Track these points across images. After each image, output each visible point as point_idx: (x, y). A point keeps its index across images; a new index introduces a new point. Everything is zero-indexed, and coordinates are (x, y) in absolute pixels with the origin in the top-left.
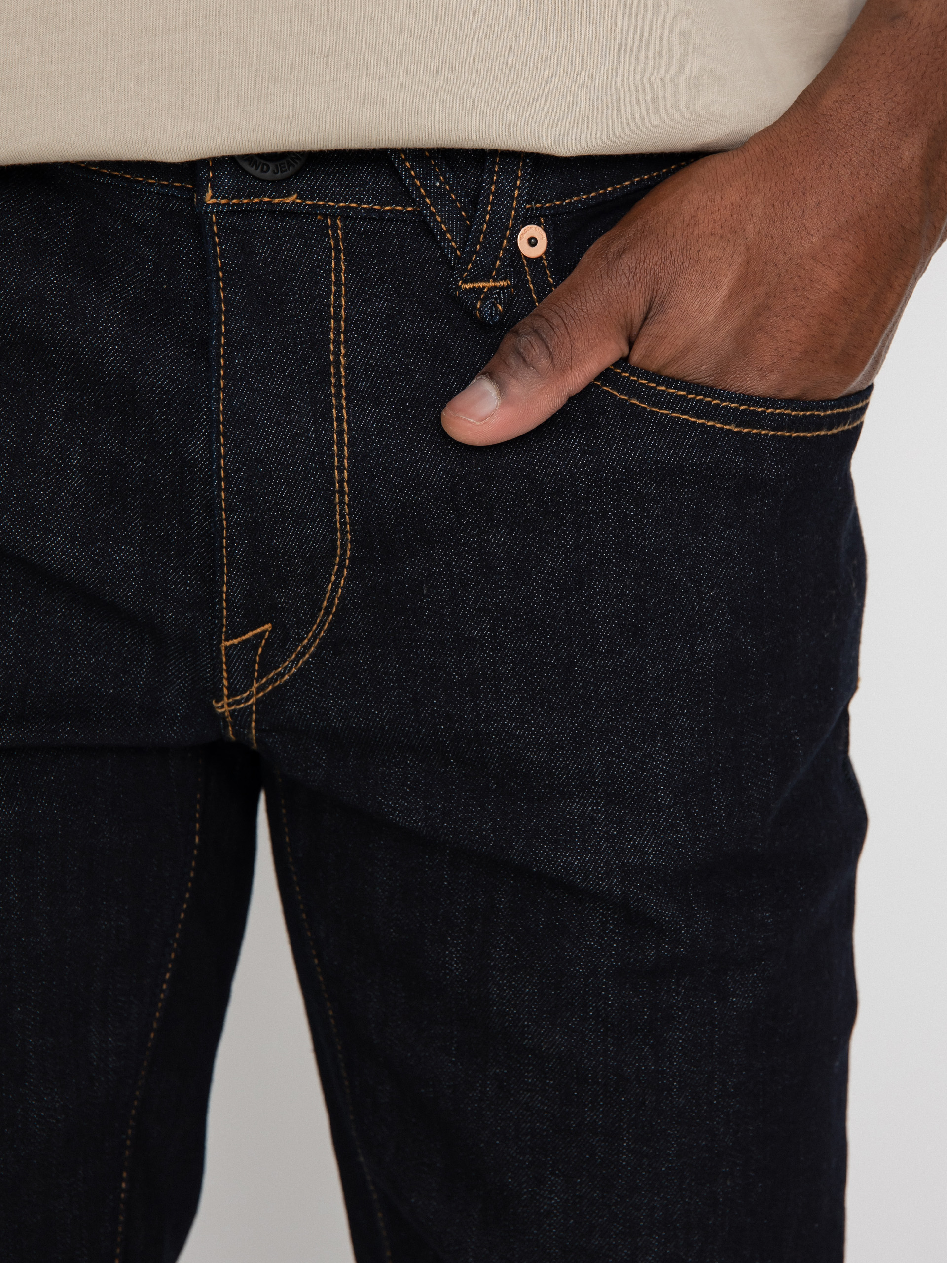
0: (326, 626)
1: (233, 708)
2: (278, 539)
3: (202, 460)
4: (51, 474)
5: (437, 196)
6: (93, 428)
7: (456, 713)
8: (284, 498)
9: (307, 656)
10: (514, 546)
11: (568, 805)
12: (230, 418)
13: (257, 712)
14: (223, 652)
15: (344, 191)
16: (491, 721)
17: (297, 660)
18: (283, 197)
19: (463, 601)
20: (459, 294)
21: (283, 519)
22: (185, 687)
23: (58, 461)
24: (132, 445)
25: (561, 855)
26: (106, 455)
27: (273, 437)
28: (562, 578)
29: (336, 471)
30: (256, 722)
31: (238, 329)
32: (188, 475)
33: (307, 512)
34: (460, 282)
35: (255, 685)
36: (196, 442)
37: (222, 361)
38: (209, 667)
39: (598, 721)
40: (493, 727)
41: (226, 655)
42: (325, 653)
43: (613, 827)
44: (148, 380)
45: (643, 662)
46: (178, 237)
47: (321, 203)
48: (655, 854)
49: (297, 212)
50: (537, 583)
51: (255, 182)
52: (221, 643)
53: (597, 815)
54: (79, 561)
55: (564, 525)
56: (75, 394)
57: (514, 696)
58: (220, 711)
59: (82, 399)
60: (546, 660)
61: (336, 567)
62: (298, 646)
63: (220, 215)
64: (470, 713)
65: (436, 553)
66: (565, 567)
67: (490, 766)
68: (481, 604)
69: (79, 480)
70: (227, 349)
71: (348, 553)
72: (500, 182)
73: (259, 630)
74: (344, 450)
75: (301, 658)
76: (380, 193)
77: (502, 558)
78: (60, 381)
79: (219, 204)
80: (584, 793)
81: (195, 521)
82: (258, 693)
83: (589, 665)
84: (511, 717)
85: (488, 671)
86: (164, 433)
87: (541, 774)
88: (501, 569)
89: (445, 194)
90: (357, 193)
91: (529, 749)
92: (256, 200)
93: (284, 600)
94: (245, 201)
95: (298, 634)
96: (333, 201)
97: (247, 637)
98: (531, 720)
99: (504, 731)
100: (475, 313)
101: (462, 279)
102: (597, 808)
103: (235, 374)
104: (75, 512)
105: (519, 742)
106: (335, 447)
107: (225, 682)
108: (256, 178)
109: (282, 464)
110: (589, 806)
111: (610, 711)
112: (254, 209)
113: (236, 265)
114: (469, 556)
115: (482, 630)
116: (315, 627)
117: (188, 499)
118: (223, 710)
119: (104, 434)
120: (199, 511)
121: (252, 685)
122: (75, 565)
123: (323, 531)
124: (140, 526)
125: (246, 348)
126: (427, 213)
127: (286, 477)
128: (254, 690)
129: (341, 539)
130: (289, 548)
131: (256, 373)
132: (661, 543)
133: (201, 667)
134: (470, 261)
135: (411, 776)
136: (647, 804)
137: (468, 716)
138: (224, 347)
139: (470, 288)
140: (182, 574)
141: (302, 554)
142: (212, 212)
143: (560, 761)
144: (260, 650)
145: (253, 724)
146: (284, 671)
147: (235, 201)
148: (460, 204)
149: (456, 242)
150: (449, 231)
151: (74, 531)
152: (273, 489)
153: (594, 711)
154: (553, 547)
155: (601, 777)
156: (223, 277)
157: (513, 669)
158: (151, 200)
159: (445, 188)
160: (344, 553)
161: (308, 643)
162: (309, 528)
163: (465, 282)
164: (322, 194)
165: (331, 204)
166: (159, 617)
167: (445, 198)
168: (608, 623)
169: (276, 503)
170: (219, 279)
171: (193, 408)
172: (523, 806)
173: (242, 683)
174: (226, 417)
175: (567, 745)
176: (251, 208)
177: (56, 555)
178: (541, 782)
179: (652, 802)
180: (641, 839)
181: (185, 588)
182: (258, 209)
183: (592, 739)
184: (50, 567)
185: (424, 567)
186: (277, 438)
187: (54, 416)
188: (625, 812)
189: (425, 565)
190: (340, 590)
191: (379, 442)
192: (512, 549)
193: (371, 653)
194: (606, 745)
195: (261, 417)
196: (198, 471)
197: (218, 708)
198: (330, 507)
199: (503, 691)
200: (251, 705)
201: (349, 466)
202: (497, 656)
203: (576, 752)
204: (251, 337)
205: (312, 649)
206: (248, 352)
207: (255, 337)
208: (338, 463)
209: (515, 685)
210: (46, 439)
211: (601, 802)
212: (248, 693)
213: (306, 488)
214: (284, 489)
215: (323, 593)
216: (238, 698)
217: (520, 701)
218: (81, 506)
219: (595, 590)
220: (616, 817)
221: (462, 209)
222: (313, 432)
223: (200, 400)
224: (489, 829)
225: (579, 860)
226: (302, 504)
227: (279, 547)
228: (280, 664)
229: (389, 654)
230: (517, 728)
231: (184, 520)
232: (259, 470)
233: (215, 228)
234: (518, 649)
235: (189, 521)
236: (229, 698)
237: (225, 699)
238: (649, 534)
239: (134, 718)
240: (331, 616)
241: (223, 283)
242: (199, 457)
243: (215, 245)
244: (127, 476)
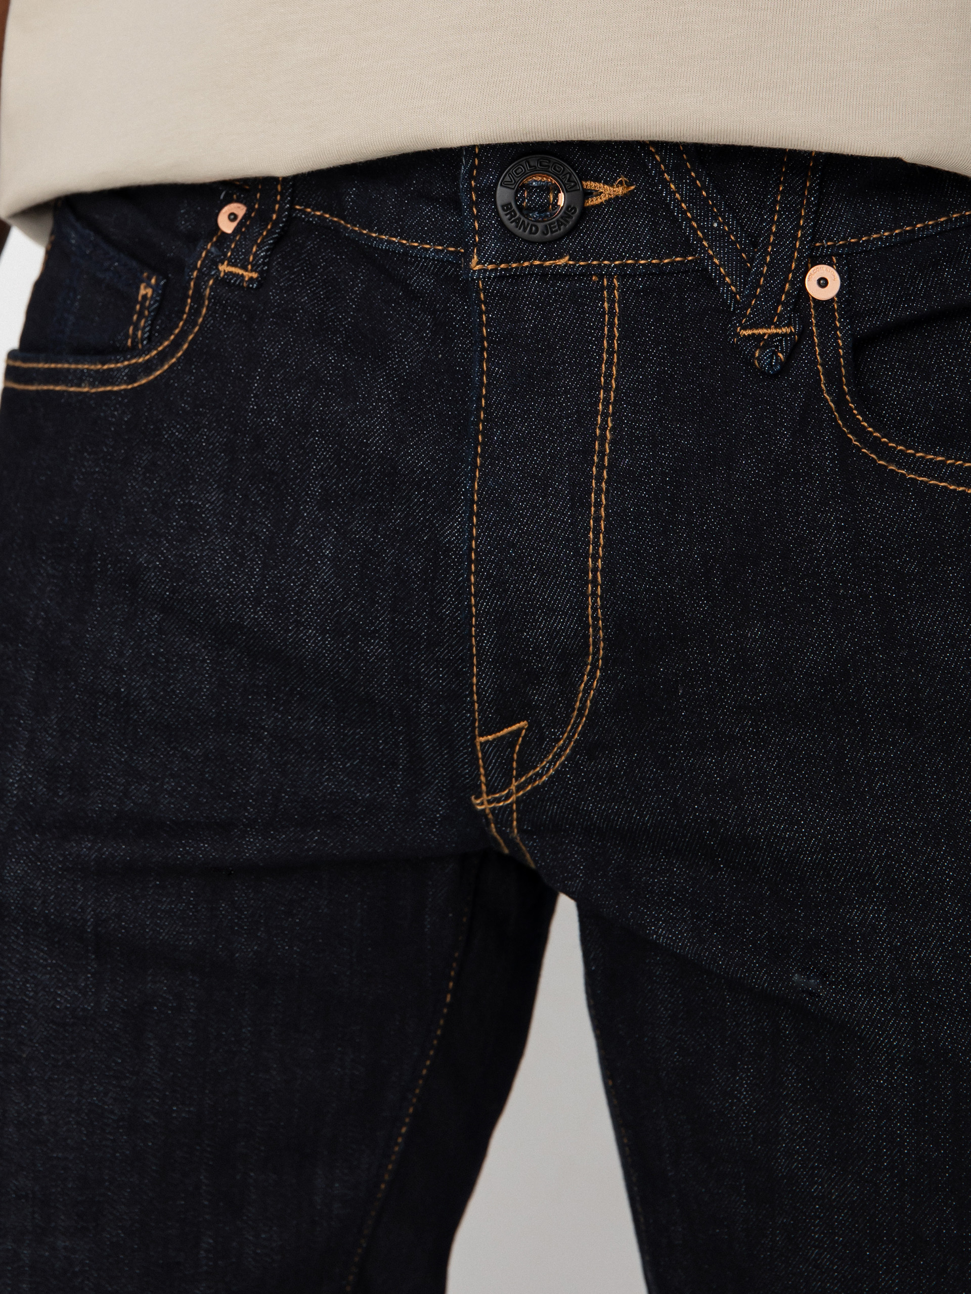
0: (580, 728)
1: (493, 805)
2: (529, 632)
3: (457, 543)
4: (302, 565)
5: (716, 238)
6: (347, 517)
7: (720, 817)
8: (536, 587)
9: (563, 758)
10: (772, 640)
11: (848, 912)
12: (485, 498)
13: (518, 810)
14: (479, 748)
15: (619, 249)
16: (757, 825)
17: (554, 761)
18: (555, 260)
19: (722, 700)
20: (737, 341)
21: (534, 610)
22: (444, 787)
23: (310, 551)
24: (386, 533)
25: (842, 965)
26: (359, 545)
27: (527, 521)
28: (825, 672)
29: (590, 560)
30: (518, 820)
31: (499, 403)
32: (442, 560)
33: (559, 603)
34: (739, 329)
35: (515, 784)
36: (453, 524)
37: (480, 437)
38: (466, 763)
39: (874, 820)
40: (760, 831)
41: (482, 751)
42: (580, 758)
43: (896, 937)
44: (410, 460)
45: (919, 755)
46: (452, 303)
47: (595, 263)
48: (942, 967)
49: (570, 275)
50: (799, 678)
51: (524, 245)
52: (475, 739)
53: (879, 923)
54: (332, 652)
55: (824, 613)
56: (331, 481)
57: (781, 796)
58: (479, 808)
59: (338, 486)
60: (814, 753)
61: (589, 667)
62: (554, 746)
63: (487, 282)
64: (734, 818)
65: (691, 652)
66: (829, 660)
67: (762, 871)
68: (740, 702)
69: (329, 571)
70: (487, 425)
71: (601, 652)
72: (781, 222)
73: (514, 727)
74: (600, 537)
75: (558, 760)
76: (658, 246)
77: (760, 655)
78: (316, 469)
79: (486, 270)
80: (864, 898)
81: (447, 611)
82: (518, 791)
83: (861, 756)
84: (779, 819)
85: (752, 770)
86: (420, 517)
87: (818, 876)
88: (759, 665)
89: (724, 235)
90: (635, 248)
91: (802, 851)
92: (526, 264)
93: (538, 698)
94: (514, 265)
95: (554, 734)
96: (608, 260)
97: (501, 733)
98: (801, 820)
99: (772, 834)
100: (754, 362)
101: (741, 325)
102: (879, 916)
103: (493, 451)
104: (324, 605)
105: (790, 846)
106: (591, 534)
107: (483, 779)
108: (526, 241)
109: (535, 550)
110: (871, 913)
111: (887, 809)
112: (524, 273)
113: (502, 335)
114: (724, 653)
115: (743, 727)
116: (570, 727)
117: (440, 587)
118: (483, 807)
119: (358, 523)
120: (451, 600)
121: (510, 783)
122: (328, 656)
123: (574, 626)
124: (387, 621)
125: (506, 423)
126: (704, 256)
127: (538, 564)
128: (513, 788)
129: (593, 636)
130: (540, 643)
131: (515, 450)
132: (929, 627)
133: (459, 763)
134: (749, 305)
135: (677, 885)
136: (933, 913)
137: (733, 821)
138: (483, 422)
139: (749, 335)
140: (434, 668)
141: (553, 651)
142: (478, 279)
143: (835, 862)
144: (518, 747)
145: (515, 823)
146: (542, 772)
147: (503, 266)
148: (741, 246)
149: (735, 286)
150: (728, 274)
151: (324, 624)
152: (524, 576)
153: (869, 808)
154: (813, 638)
155: (882, 881)
156: (488, 347)
157: (779, 765)
158: (427, 266)
159: (724, 229)
160: (596, 652)
161: (563, 745)
162: (559, 621)
163: (745, 328)
164: (598, 253)
165: (606, 262)
166: (414, 707)
167: (724, 239)
168: (879, 712)
169: (527, 592)
170: (483, 349)
171: (452, 489)
172: (801, 913)
173: (500, 781)
174: (481, 497)
175: (841, 847)
176: (521, 272)
177: (309, 647)
178: (818, 885)
179: (939, 912)
180: (927, 951)
181: (438, 682)
182: (529, 274)
183: (868, 840)
184: (305, 658)
185: (678, 667)
186: (531, 522)
187: (308, 504)
188: (909, 921)
189: (680, 664)
190: (592, 692)
191: (636, 528)
192: (770, 643)
193: (627, 758)
194: (884, 848)
195: (516, 499)
196: (453, 555)
197: (478, 804)
198: (582, 599)
199: (769, 791)
200: (511, 804)
201: (604, 555)
202: (761, 753)
203: (852, 854)
204: (514, 411)
205: (568, 751)
206: (508, 429)
207: (517, 411)
208: (593, 550)
209: (782, 783)
210: (300, 530)
211: (882, 909)
212: (506, 792)
213: (559, 576)
214: (536, 577)
215: (576, 693)
216: (497, 795)
217: (788, 800)
218: (329, 600)
219: (862, 680)
220: (898, 927)
221: (743, 250)
222: (569, 517)
223: (459, 480)
224: (764, 939)
225: (862, 972)
226: (554, 594)
227: (529, 641)
228: (538, 763)
229: (645, 758)
230: (786, 830)
231: (436, 610)
232: (511, 554)
233: (482, 296)
234: (783, 743)
235: (441, 611)
236: (488, 795)
237: (485, 795)
238: (914, 617)
239: (390, 823)
240: (584, 719)
241: (487, 354)
242: (454, 540)
243: (481, 313)
244: (379, 565)
